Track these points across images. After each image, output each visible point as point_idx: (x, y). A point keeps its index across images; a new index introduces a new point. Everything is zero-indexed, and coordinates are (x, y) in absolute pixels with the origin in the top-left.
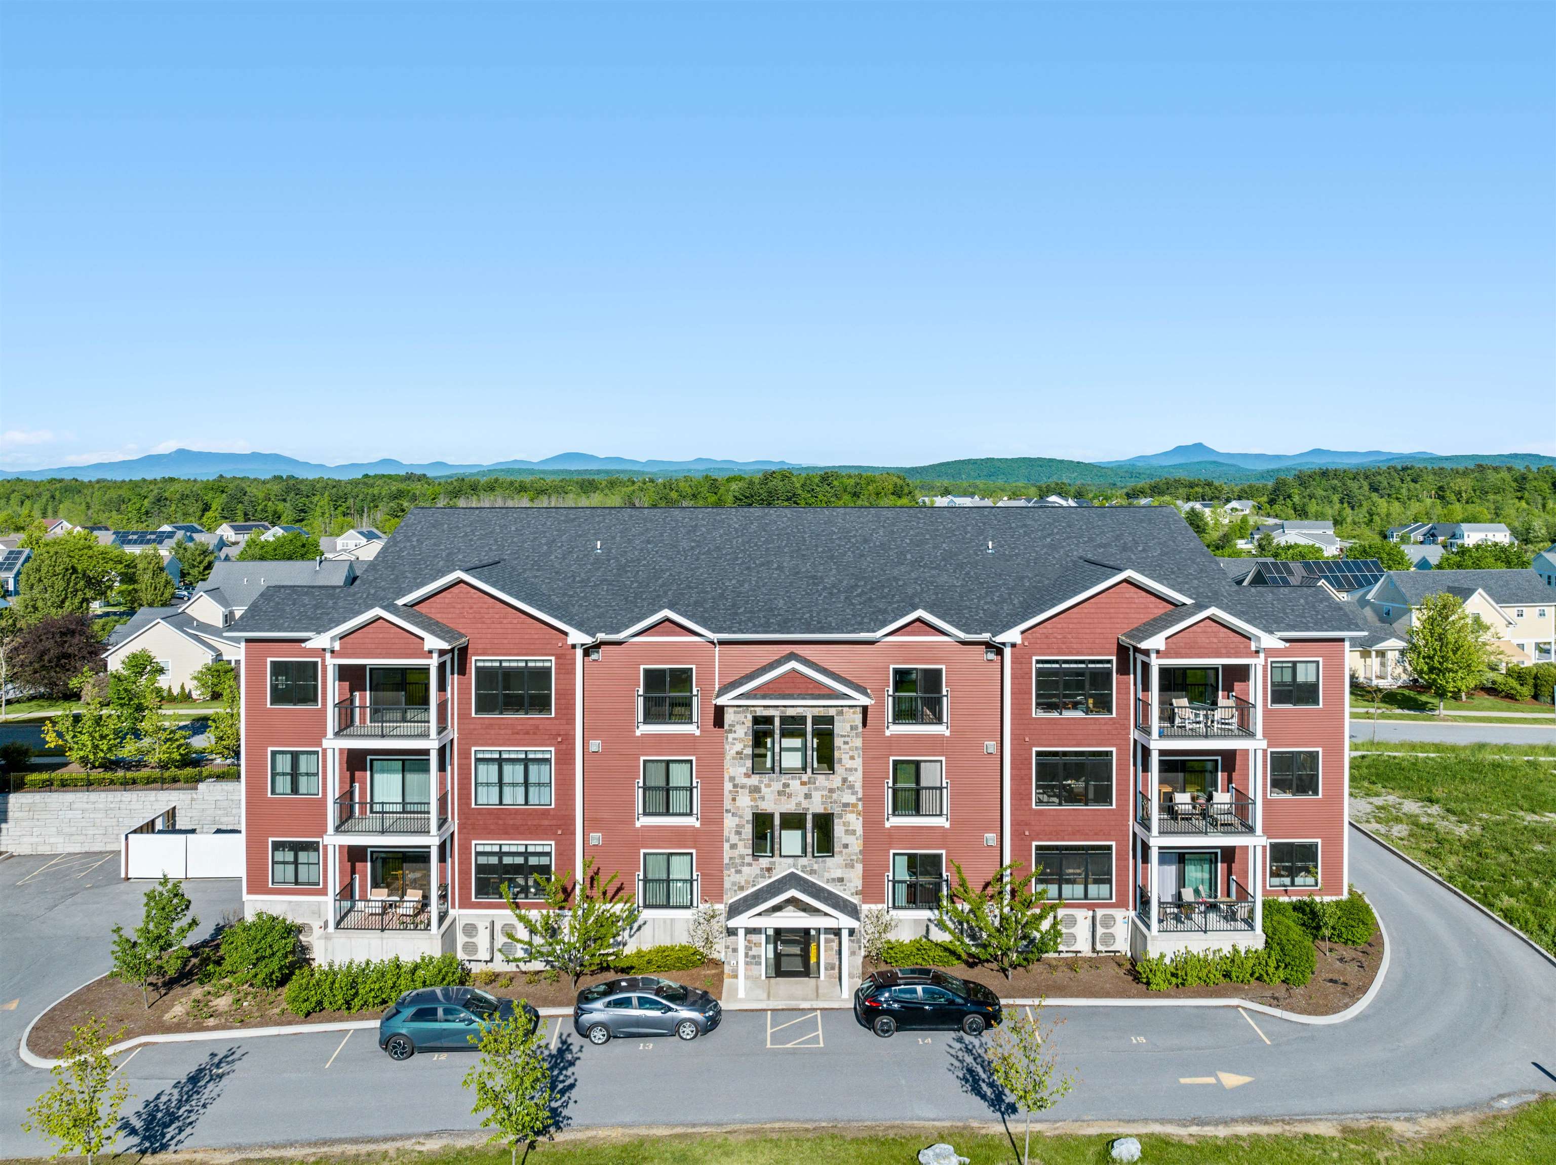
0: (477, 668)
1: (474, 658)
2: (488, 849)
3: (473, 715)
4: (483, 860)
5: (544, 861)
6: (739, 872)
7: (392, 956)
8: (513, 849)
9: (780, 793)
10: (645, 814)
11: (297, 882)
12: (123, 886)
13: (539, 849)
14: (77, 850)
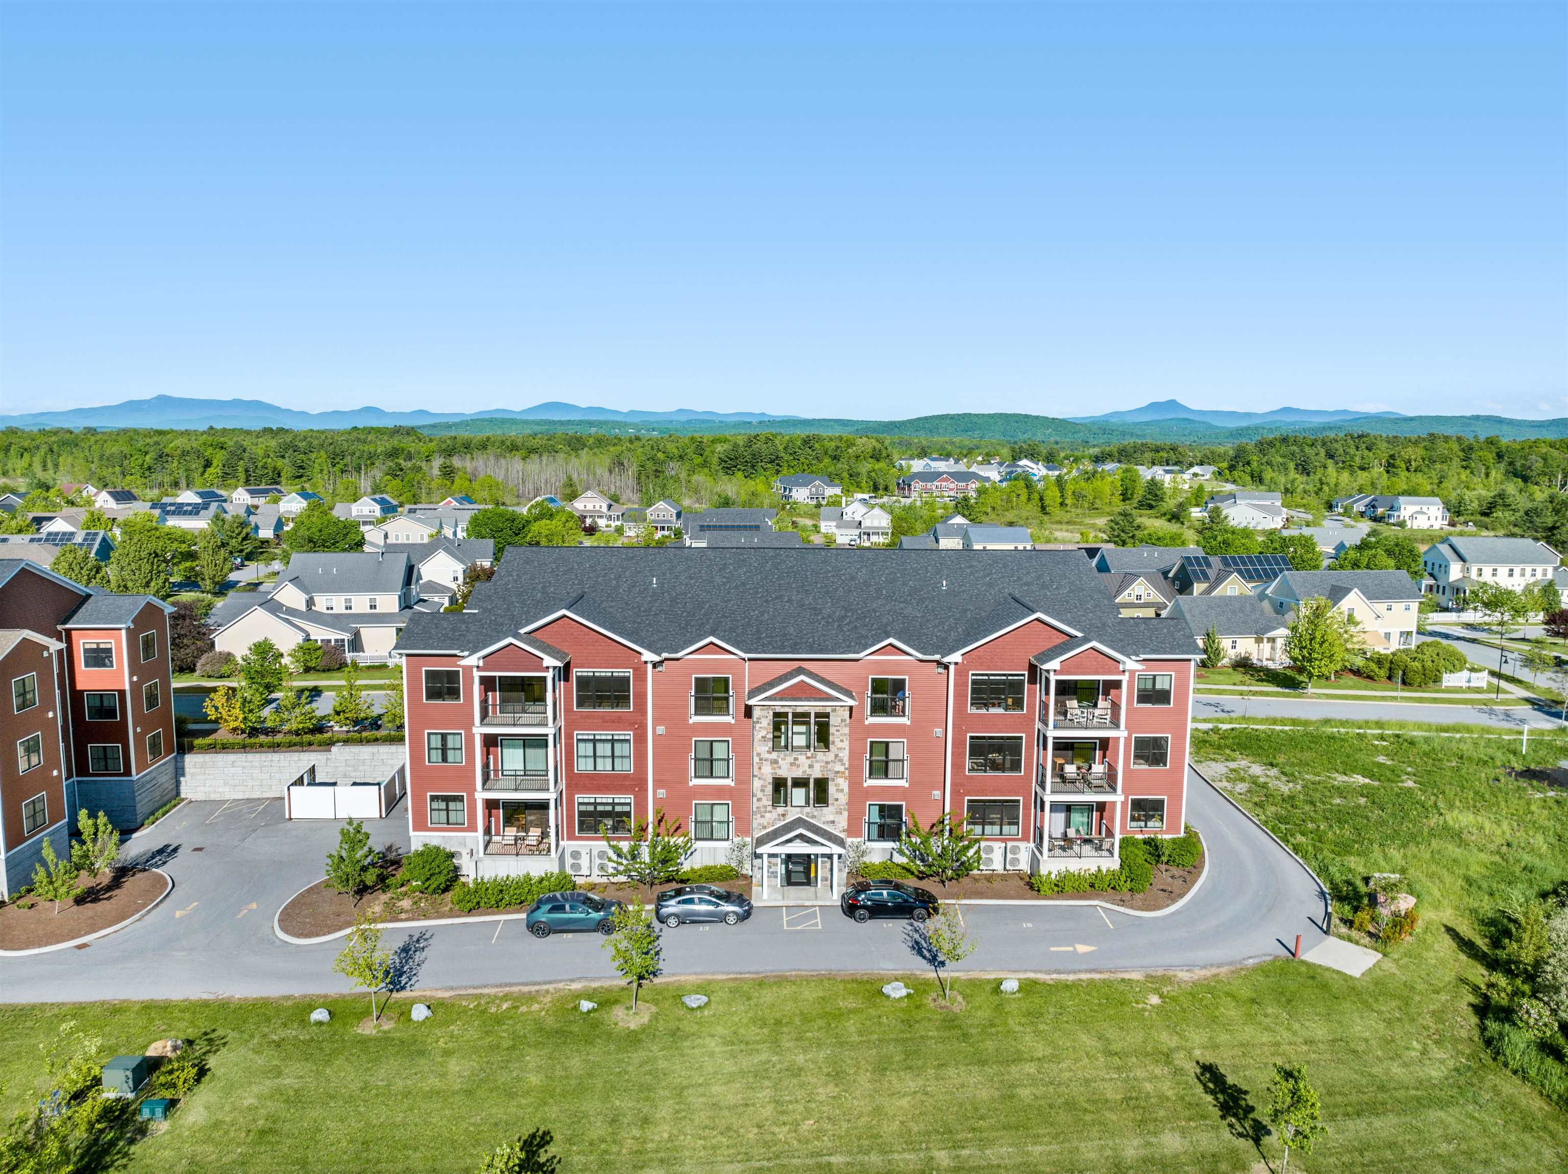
0: (577, 677)
1: (575, 671)
2: (586, 800)
3: (575, 709)
4: (583, 808)
5: (626, 809)
6: (762, 817)
7: (525, 872)
8: (604, 801)
9: (791, 764)
10: (696, 777)
12: (289, 824)
13: (622, 801)
14: (241, 797)
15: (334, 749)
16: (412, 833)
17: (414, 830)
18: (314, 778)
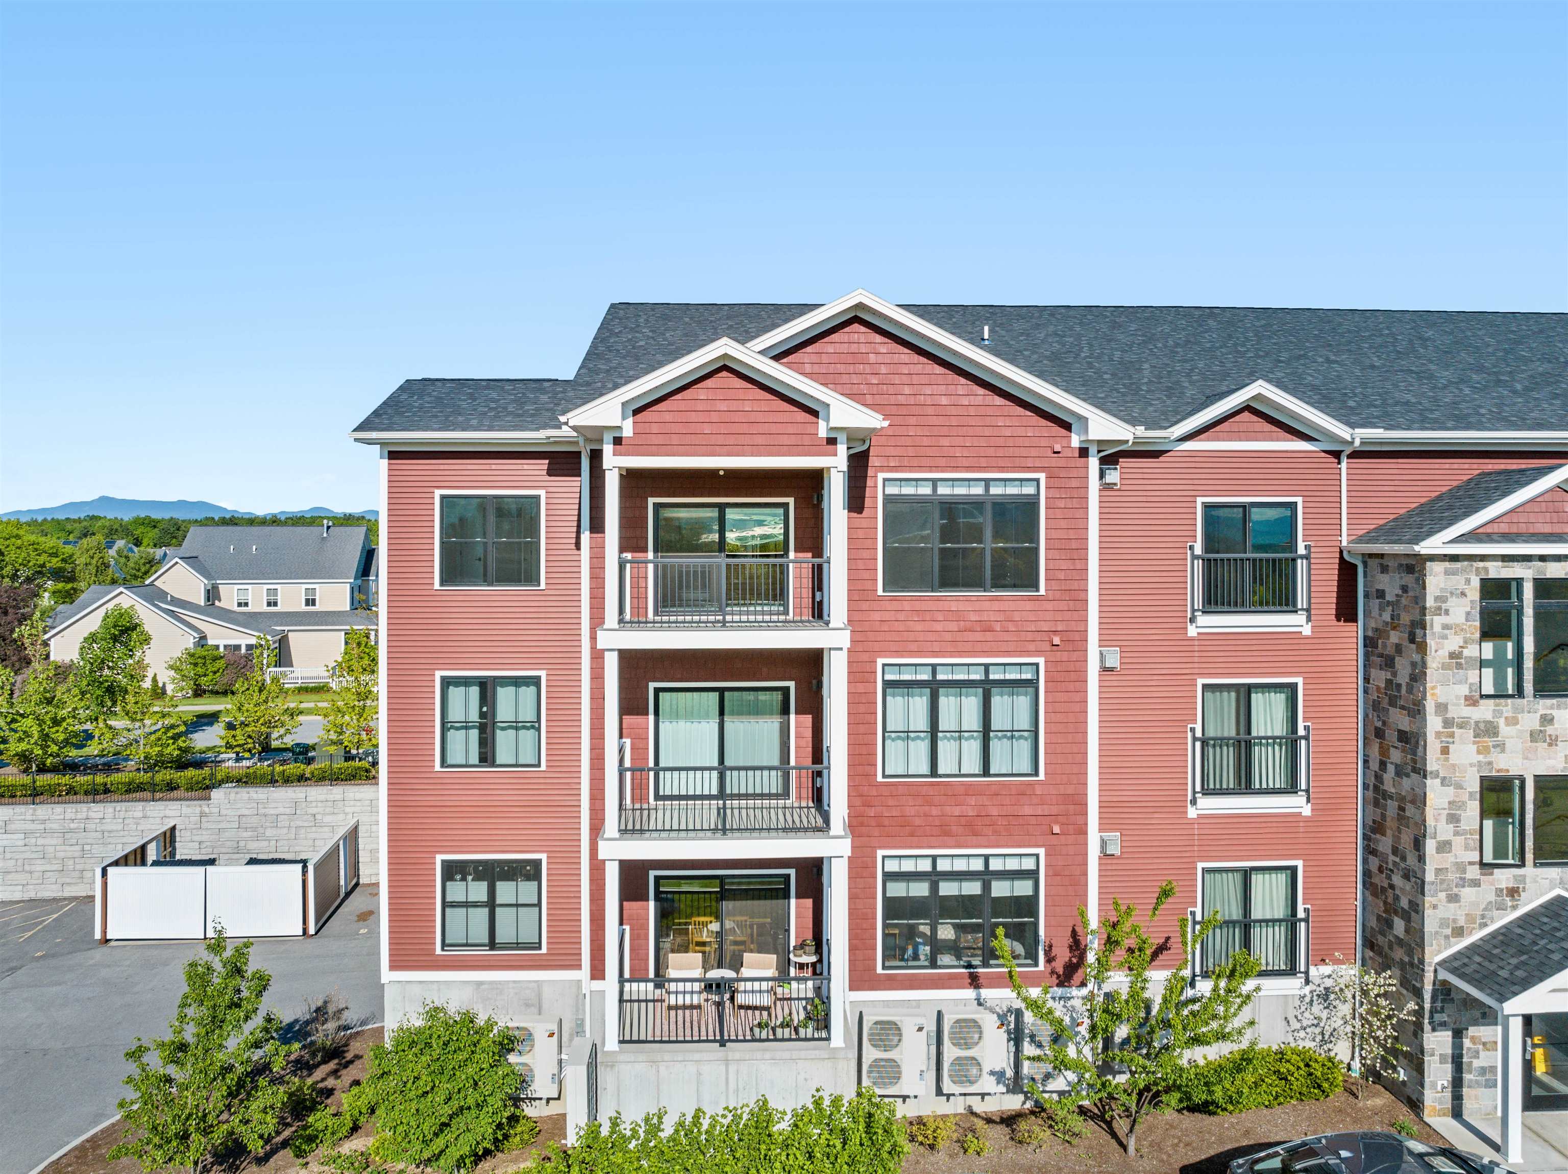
0: (888, 499)
1: (881, 476)
2: (908, 866)
3: (880, 592)
4: (897, 890)
5: (1023, 888)
6: (1454, 898)
8: (960, 865)
9: (1534, 736)
10: (1206, 792)
11: (492, 945)
12: (99, 954)
13: (1012, 865)
15: (216, 794)
16: (387, 975)
17: (395, 966)
18: (173, 854)
